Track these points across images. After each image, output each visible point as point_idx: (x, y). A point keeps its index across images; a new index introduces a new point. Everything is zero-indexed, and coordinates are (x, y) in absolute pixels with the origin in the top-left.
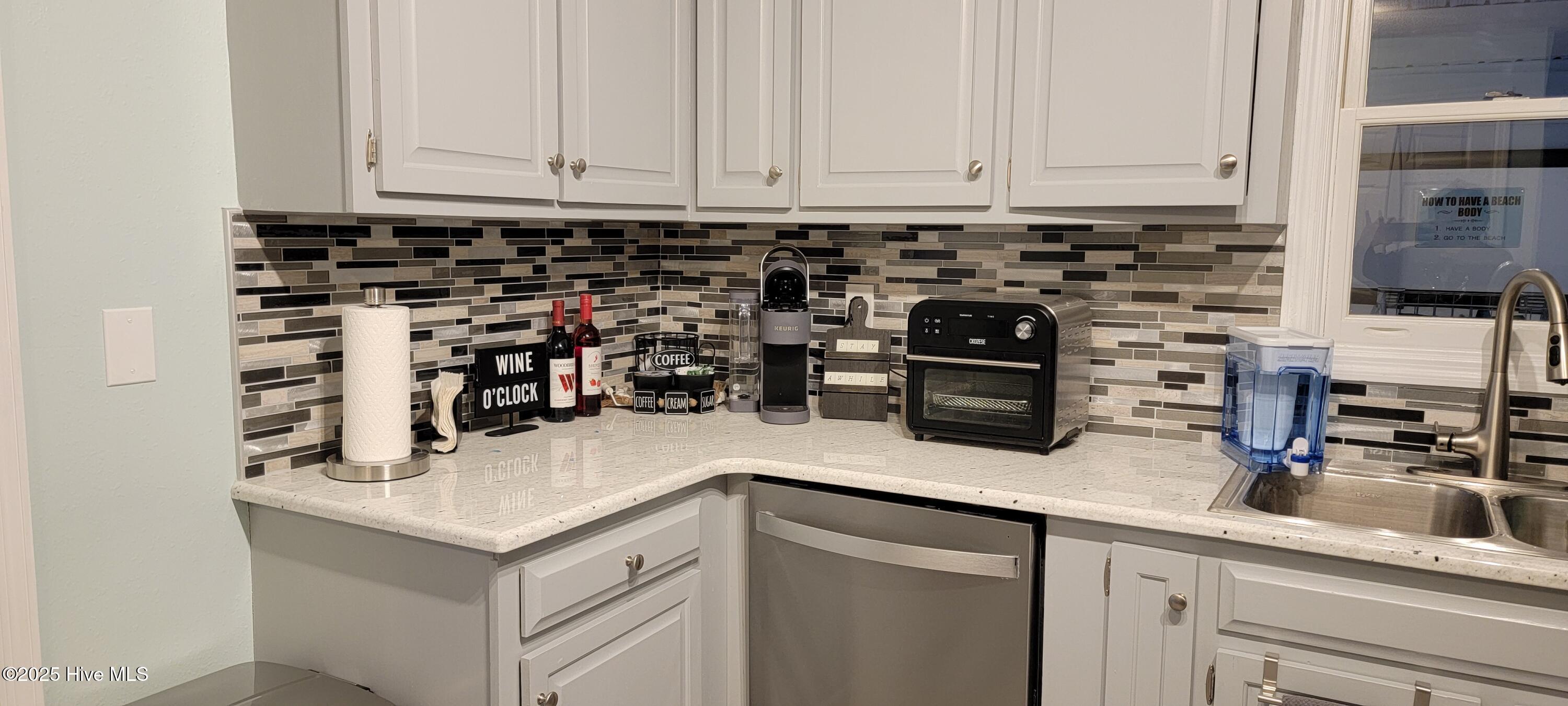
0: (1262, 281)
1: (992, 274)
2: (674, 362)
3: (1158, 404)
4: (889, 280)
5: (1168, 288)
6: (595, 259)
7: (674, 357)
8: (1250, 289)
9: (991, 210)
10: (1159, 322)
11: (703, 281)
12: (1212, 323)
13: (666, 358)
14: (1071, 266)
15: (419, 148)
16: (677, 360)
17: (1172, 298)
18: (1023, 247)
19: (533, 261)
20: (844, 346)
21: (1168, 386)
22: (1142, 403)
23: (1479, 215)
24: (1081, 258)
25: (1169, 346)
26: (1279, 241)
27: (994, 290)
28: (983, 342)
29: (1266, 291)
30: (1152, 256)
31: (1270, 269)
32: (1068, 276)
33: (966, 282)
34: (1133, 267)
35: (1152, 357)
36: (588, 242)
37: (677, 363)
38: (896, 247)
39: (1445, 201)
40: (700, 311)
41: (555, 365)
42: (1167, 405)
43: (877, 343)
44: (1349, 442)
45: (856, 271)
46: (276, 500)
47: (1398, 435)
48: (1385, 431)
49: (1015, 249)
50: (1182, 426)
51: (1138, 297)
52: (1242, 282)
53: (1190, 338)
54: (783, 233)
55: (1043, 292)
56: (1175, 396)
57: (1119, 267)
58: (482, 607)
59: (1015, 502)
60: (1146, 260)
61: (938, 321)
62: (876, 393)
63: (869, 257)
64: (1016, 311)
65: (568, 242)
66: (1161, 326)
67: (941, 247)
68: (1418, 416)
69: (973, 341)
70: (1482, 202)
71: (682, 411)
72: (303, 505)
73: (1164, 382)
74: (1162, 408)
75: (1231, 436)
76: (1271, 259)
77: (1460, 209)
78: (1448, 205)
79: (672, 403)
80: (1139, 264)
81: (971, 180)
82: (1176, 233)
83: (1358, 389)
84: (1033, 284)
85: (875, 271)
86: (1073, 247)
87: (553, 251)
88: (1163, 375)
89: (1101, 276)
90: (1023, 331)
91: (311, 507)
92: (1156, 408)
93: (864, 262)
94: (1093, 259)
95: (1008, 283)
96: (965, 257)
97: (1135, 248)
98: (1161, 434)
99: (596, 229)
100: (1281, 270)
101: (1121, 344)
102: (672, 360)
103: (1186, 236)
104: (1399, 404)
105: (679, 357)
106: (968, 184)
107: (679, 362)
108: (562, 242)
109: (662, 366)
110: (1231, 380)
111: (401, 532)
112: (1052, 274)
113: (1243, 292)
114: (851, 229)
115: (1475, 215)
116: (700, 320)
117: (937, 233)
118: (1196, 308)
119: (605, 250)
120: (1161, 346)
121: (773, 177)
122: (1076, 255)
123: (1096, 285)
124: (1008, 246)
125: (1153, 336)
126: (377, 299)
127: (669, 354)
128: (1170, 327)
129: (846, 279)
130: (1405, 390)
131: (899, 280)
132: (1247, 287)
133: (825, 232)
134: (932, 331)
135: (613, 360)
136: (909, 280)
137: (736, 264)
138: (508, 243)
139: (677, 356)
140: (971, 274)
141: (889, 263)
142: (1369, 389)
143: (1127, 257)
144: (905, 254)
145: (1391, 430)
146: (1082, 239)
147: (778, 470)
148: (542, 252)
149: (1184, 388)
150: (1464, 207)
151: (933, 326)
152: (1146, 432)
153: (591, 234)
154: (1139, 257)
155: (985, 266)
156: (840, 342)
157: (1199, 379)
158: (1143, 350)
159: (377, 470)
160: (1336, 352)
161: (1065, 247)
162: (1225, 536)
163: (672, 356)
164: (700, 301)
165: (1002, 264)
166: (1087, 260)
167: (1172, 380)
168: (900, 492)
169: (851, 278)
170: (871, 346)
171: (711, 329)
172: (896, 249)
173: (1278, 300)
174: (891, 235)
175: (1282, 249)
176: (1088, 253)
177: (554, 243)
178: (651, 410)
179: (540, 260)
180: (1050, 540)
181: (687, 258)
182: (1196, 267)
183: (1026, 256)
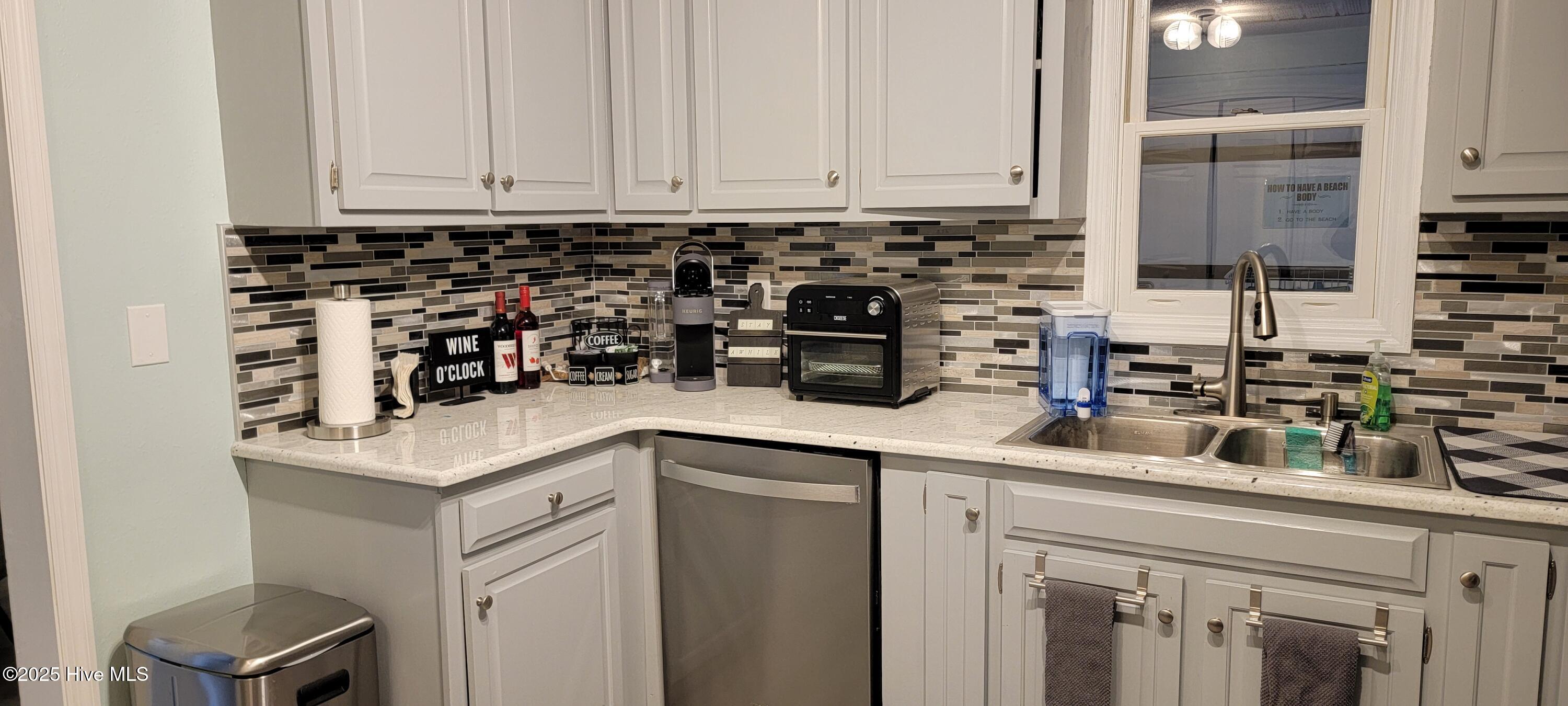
0: (1070, 264)
1: (863, 262)
2: (605, 342)
3: (994, 366)
4: (783, 269)
5: (999, 271)
6: (533, 256)
7: (604, 338)
8: (1062, 270)
9: (848, 210)
10: (993, 299)
11: (629, 272)
12: (1033, 299)
13: (597, 339)
14: (925, 254)
15: (372, 174)
16: (607, 340)
17: (1002, 279)
18: (887, 239)
19: (478, 259)
20: (745, 325)
21: (1001, 352)
22: (983, 365)
23: (1314, 200)
24: (932, 247)
25: (1002, 318)
26: (1082, 231)
27: (865, 275)
28: (844, 318)
29: (1073, 271)
30: (986, 245)
31: (1075, 254)
32: (922, 262)
33: (843, 269)
34: (973, 255)
35: (989, 327)
36: (527, 242)
37: (607, 343)
38: (785, 241)
39: (1286, 187)
40: (628, 299)
41: (499, 346)
42: (1002, 367)
43: (771, 322)
44: (1139, 392)
45: (755, 261)
46: (268, 455)
47: (1174, 385)
48: (1163, 383)
49: (880, 241)
50: (1013, 383)
51: (977, 278)
52: (1055, 265)
53: (1018, 311)
54: (695, 230)
55: (904, 276)
56: (1007, 359)
57: (962, 254)
58: (431, 530)
59: (855, 443)
60: (982, 248)
61: (809, 302)
62: (770, 363)
63: (765, 249)
64: (866, 294)
65: (509, 242)
66: (995, 303)
67: (822, 240)
68: (1187, 370)
69: (837, 318)
70: (1316, 188)
71: (610, 382)
72: (288, 458)
73: (998, 348)
74: (998, 370)
75: (1045, 390)
76: (1075, 246)
77: (1298, 194)
78: (1288, 191)
79: (600, 376)
80: (977, 252)
81: (833, 187)
82: (1003, 227)
83: (1143, 349)
84: (895, 270)
85: (771, 261)
86: (925, 238)
87: (495, 250)
88: (998, 343)
89: (948, 262)
90: (874, 309)
91: (295, 459)
92: (993, 370)
93: (761, 254)
94: (942, 248)
95: (876, 270)
96: (842, 248)
97: (973, 238)
98: (998, 391)
99: (533, 231)
100: (1082, 254)
101: (965, 318)
102: (603, 340)
103: (1011, 228)
104: (1173, 360)
105: (609, 338)
106: (829, 190)
107: (609, 342)
108: (503, 243)
109: (594, 345)
110: (1043, 346)
111: (365, 475)
112: (910, 261)
113: (1055, 273)
114: (750, 227)
115: (1310, 200)
116: (628, 306)
117: (819, 228)
118: (1021, 287)
119: (542, 248)
120: (995, 318)
121: (676, 185)
122: (928, 245)
123: (944, 270)
124: (875, 238)
125: (989, 311)
126: (343, 294)
127: (600, 335)
128: (1002, 303)
129: (747, 268)
130: (1178, 349)
131: (790, 269)
132: (1058, 269)
133: (729, 228)
134: (805, 310)
135: (553, 342)
136: (799, 269)
137: (656, 257)
138: (456, 245)
139: (607, 337)
140: (846, 262)
141: (782, 254)
142: (1151, 349)
143: (967, 246)
144: (794, 247)
145: (1168, 382)
146: (932, 232)
147: (677, 426)
148: (485, 251)
149: (1014, 352)
150: (1302, 193)
151: (805, 306)
152: (986, 389)
153: (529, 235)
154: (975, 246)
155: (859, 255)
156: (740, 322)
157: (1025, 344)
158: (982, 322)
159: (347, 431)
160: (1112, 319)
161: (919, 239)
162: (1004, 462)
163: (602, 337)
164: (628, 289)
165: (871, 253)
166: (937, 249)
167: (1005, 346)
168: (770, 439)
169: (751, 267)
170: (767, 325)
171: (638, 313)
172: (787, 242)
173: (1080, 279)
174: (782, 230)
175: (1082, 237)
176: (937, 243)
177: (496, 243)
178: (583, 383)
179: (484, 258)
180: (884, 472)
181: (616, 253)
182: (1019, 253)
183: (889, 247)
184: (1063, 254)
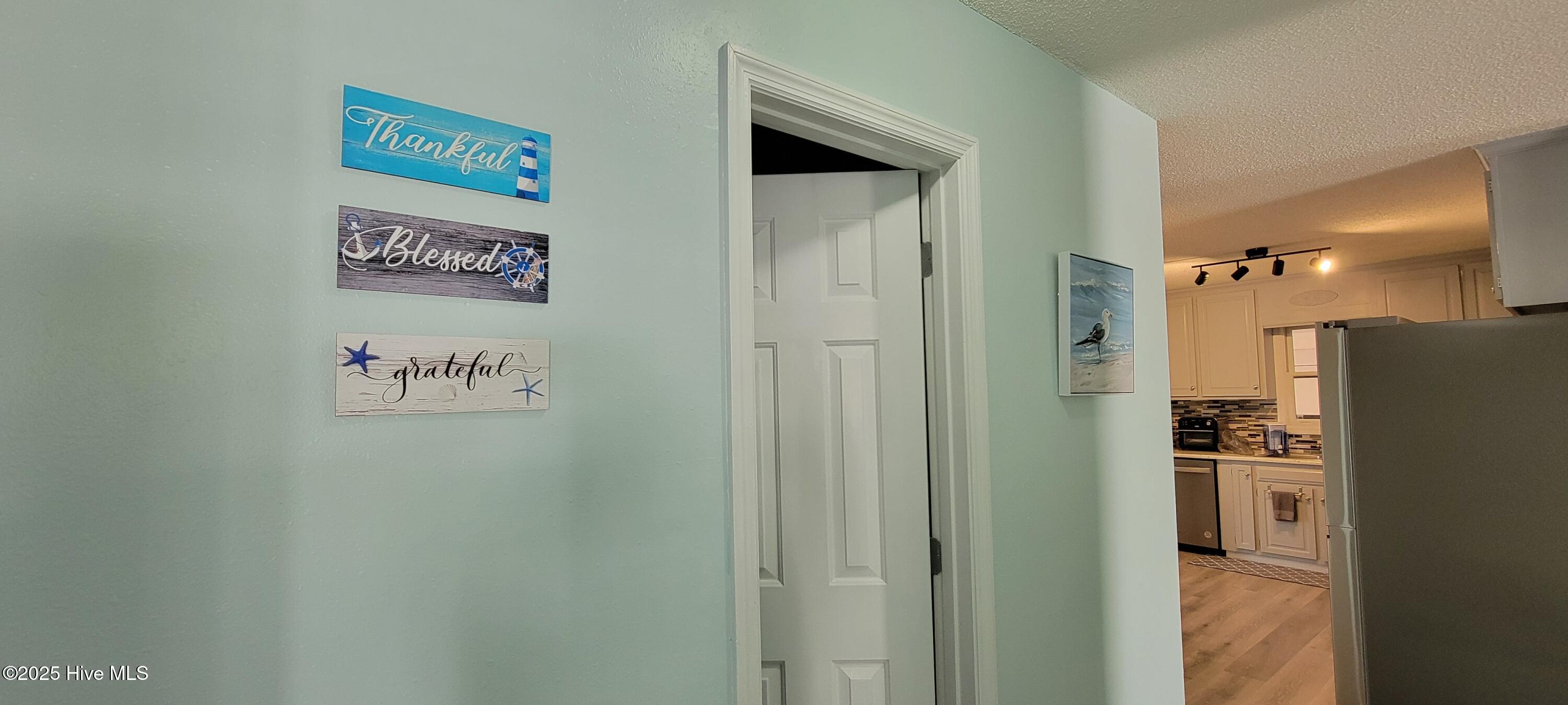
1: (1200, 411)
3: (1248, 442)
5: (1248, 414)
8: (1270, 414)
9: (1198, 397)
10: (1247, 422)
12: (1261, 422)
14: (1223, 409)
17: (1250, 416)
18: (1208, 405)
24: (1224, 407)
25: (1250, 428)
26: (1276, 402)
27: (1200, 415)
28: (1198, 427)
29: (1274, 414)
30: (1243, 407)
31: (1274, 409)
32: (1221, 411)
33: (1192, 413)
35: (1246, 430)
42: (1251, 442)
44: (1300, 449)
48: (1308, 446)
49: (1205, 406)
51: (1240, 416)
52: (1268, 412)
53: (1255, 426)
55: (1214, 415)
56: (1253, 440)
57: (1235, 409)
60: (1241, 407)
61: (1186, 422)
64: (1206, 419)
67: (1185, 405)
68: (1316, 442)
69: (1196, 426)
73: (1249, 437)
75: (1266, 448)
76: (1274, 407)
80: (1240, 409)
81: (1191, 391)
82: (1249, 401)
83: (1301, 436)
84: (1211, 414)
88: (1249, 435)
89: (1230, 411)
90: (1209, 424)
94: (1227, 407)
95: (1204, 414)
96: (1192, 408)
97: (1238, 404)
98: (1249, 450)
100: (1277, 409)
101: (1237, 428)
103: (1251, 401)
104: (1311, 439)
110: (1265, 436)
112: (1217, 411)
113: (1268, 415)
118: (1256, 418)
120: (1248, 428)
122: (1223, 406)
123: (1229, 414)
125: (1246, 425)
128: (1250, 423)
130: (1312, 436)
134: (1185, 424)
140: (1194, 411)
142: (1303, 436)
143: (1237, 407)
145: (1310, 446)
146: (1224, 403)
149: (1255, 438)
154: (1239, 407)
155: (1198, 409)
157: (1259, 435)
158: (1244, 429)
160: (1287, 427)
161: (1220, 405)
165: (1202, 409)
167: (1252, 436)
173: (1277, 416)
175: (1276, 404)
180: (1218, 466)
182: (1255, 409)
183: (1209, 407)
184: (1270, 409)
